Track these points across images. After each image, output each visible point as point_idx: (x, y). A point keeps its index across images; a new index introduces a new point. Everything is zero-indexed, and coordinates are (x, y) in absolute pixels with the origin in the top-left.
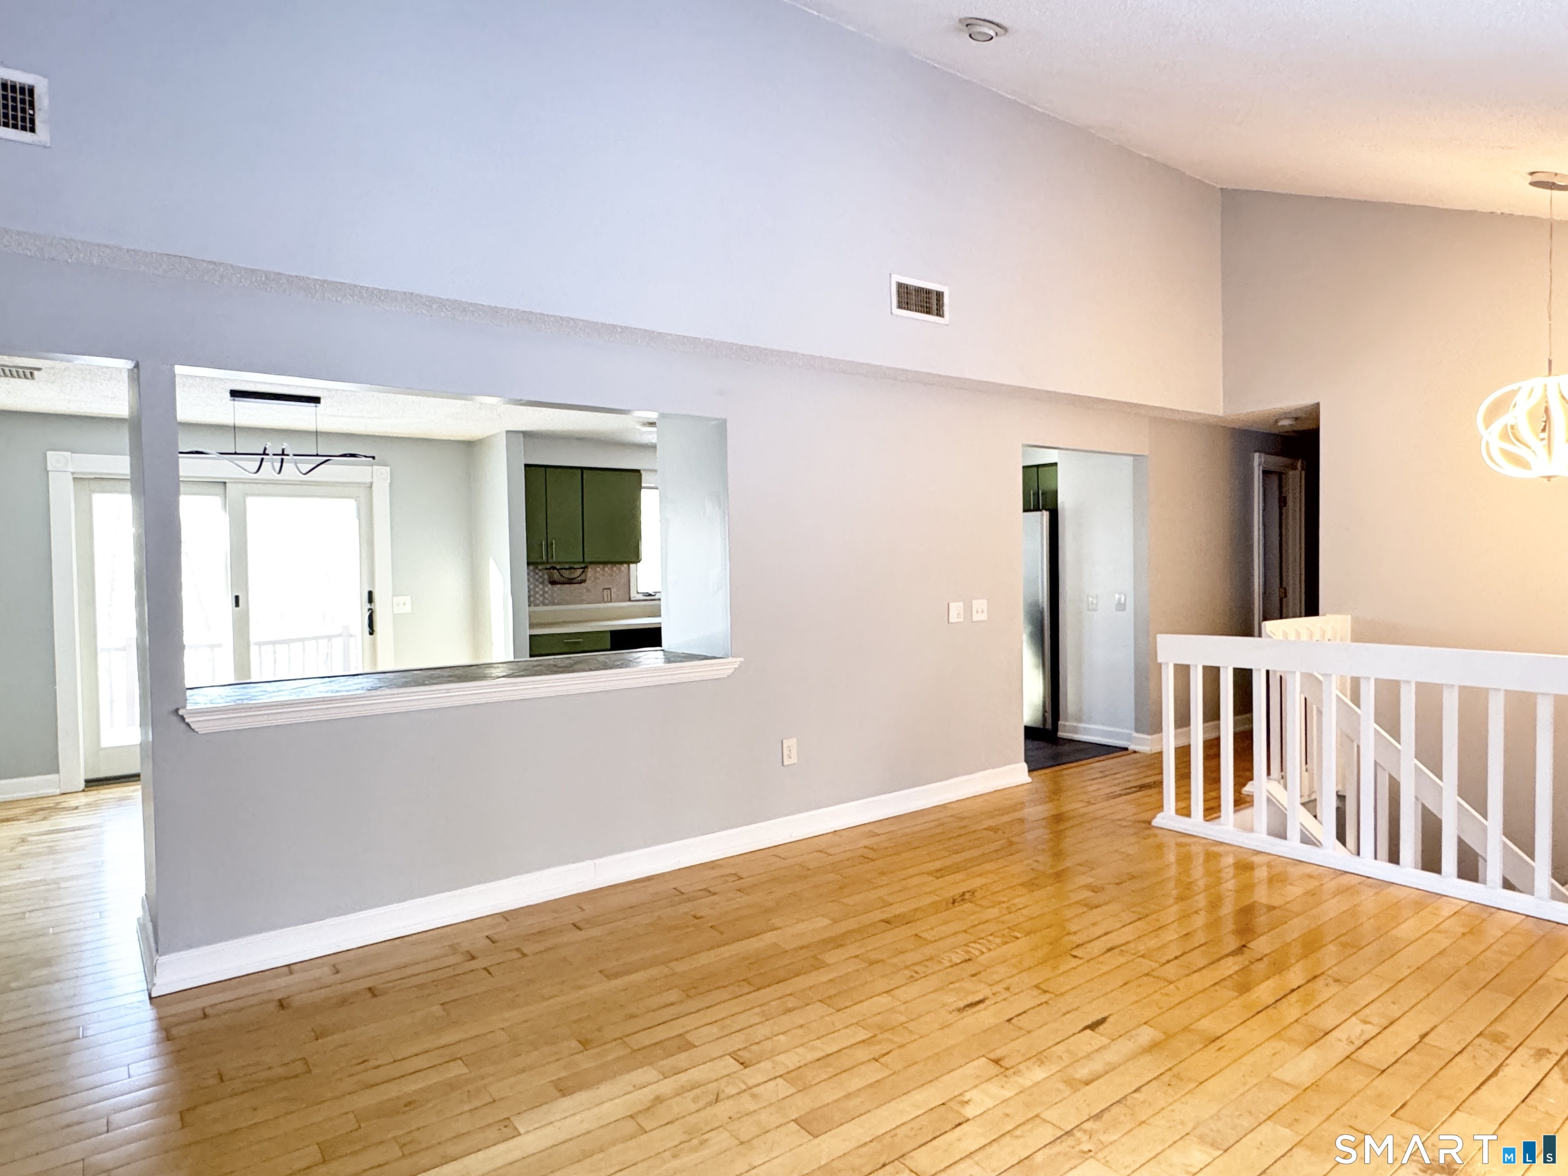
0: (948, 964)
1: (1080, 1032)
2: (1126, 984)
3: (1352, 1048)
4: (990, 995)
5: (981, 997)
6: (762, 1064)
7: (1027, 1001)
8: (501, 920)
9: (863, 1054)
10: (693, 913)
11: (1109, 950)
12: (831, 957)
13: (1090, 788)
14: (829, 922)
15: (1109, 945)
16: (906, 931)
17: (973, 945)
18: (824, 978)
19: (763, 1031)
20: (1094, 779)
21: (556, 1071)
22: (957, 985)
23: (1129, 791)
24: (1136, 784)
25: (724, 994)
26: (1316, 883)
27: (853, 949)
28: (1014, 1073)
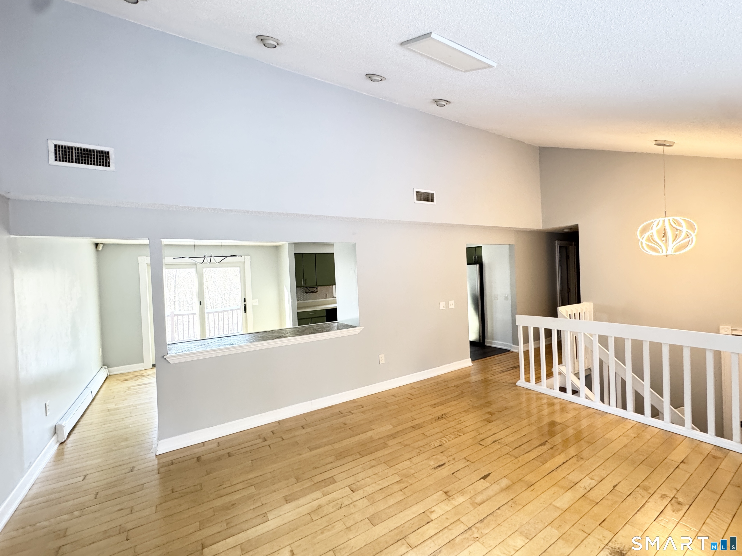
0: (433, 447)
1: (479, 480)
2: (499, 458)
3: (586, 491)
4: (447, 462)
5: (443, 463)
6: (359, 492)
7: (461, 464)
8: (278, 424)
9: (397, 487)
10: (344, 422)
11: (494, 442)
12: (390, 443)
13: (494, 368)
14: (392, 427)
15: (494, 440)
16: (420, 431)
17: (443, 438)
18: (387, 452)
19: (362, 475)
20: (496, 364)
21: (285, 492)
22: (435, 457)
23: (509, 369)
24: (511, 366)
25: (350, 459)
26: (577, 412)
27: (399, 440)
28: (452, 499)
